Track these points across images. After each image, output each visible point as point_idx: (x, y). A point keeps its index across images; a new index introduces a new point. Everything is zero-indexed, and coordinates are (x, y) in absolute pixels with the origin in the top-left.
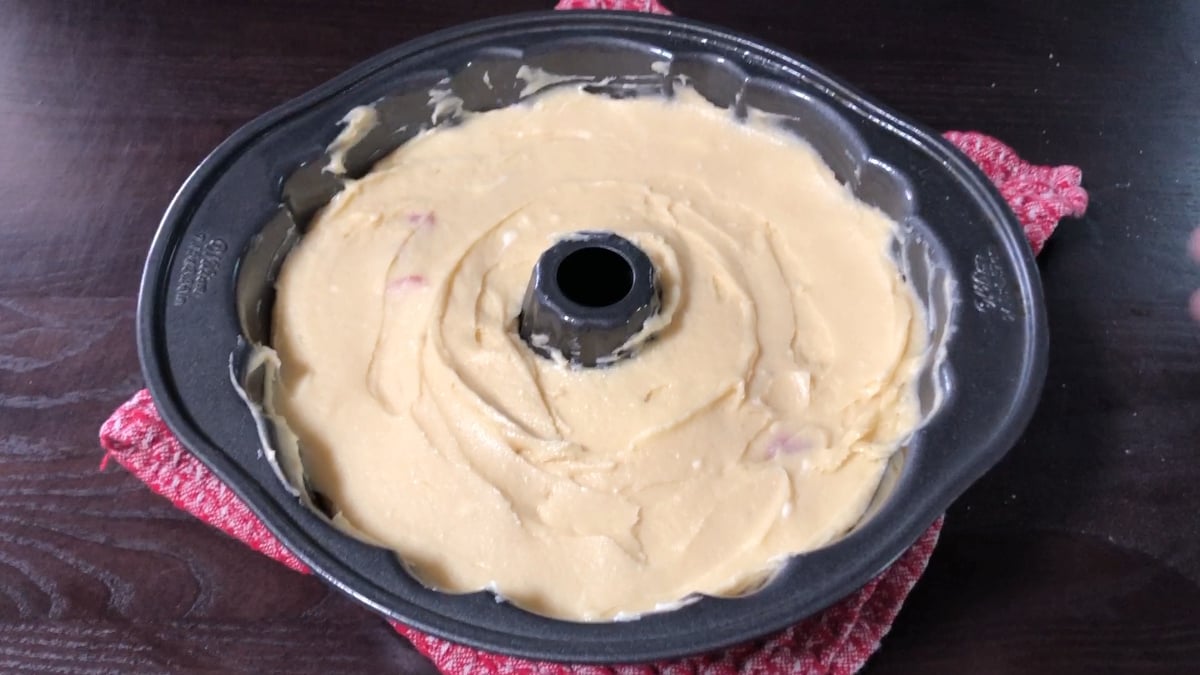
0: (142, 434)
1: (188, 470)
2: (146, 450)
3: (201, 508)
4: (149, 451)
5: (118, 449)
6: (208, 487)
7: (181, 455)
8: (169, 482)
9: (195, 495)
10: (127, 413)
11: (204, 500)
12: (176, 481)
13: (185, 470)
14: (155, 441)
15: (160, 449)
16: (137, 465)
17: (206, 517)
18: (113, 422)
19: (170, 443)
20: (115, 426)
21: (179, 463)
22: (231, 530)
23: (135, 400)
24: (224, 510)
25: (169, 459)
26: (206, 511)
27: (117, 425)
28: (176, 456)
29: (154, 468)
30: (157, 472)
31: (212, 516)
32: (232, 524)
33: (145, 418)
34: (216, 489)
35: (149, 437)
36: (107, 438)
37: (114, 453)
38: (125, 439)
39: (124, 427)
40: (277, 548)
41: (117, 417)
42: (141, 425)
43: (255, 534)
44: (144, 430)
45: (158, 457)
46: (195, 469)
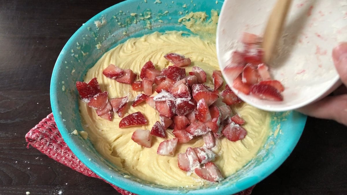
0: (38, 136)
1: (52, 147)
2: (39, 141)
3: (56, 158)
4: (40, 142)
5: (31, 142)
6: (58, 152)
7: (49, 143)
8: (46, 150)
9: (55, 154)
10: (33, 131)
11: (57, 155)
12: (49, 150)
13: (51, 147)
14: (42, 139)
15: (43, 141)
16: (37, 146)
17: (58, 160)
18: (29, 134)
19: (46, 139)
20: (30, 134)
21: (49, 145)
22: (66, 164)
23: (36, 127)
24: (64, 158)
25: (46, 144)
26: (58, 159)
27: (31, 134)
28: (48, 143)
29: (42, 146)
30: (43, 148)
31: (60, 160)
32: (66, 162)
33: (39, 132)
34: (60, 153)
35: (40, 138)
36: (28, 138)
37: (30, 143)
38: (33, 138)
39: (33, 134)
40: (80, 169)
41: (30, 132)
42: (38, 134)
43: (73, 165)
44: (39, 135)
45: (43, 143)
46: (54, 147)
